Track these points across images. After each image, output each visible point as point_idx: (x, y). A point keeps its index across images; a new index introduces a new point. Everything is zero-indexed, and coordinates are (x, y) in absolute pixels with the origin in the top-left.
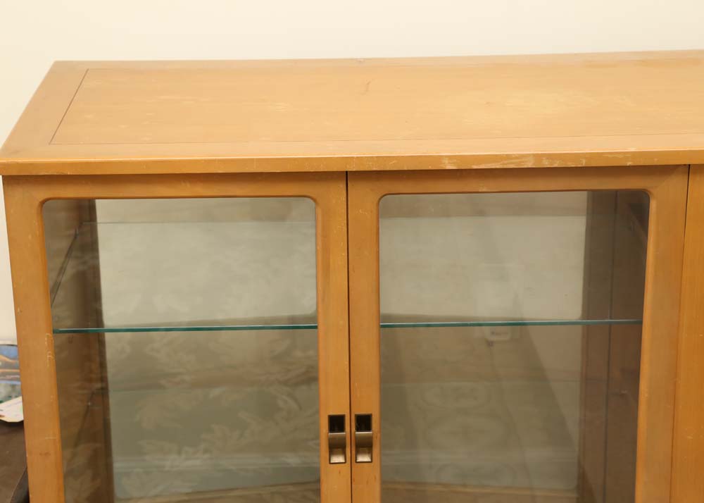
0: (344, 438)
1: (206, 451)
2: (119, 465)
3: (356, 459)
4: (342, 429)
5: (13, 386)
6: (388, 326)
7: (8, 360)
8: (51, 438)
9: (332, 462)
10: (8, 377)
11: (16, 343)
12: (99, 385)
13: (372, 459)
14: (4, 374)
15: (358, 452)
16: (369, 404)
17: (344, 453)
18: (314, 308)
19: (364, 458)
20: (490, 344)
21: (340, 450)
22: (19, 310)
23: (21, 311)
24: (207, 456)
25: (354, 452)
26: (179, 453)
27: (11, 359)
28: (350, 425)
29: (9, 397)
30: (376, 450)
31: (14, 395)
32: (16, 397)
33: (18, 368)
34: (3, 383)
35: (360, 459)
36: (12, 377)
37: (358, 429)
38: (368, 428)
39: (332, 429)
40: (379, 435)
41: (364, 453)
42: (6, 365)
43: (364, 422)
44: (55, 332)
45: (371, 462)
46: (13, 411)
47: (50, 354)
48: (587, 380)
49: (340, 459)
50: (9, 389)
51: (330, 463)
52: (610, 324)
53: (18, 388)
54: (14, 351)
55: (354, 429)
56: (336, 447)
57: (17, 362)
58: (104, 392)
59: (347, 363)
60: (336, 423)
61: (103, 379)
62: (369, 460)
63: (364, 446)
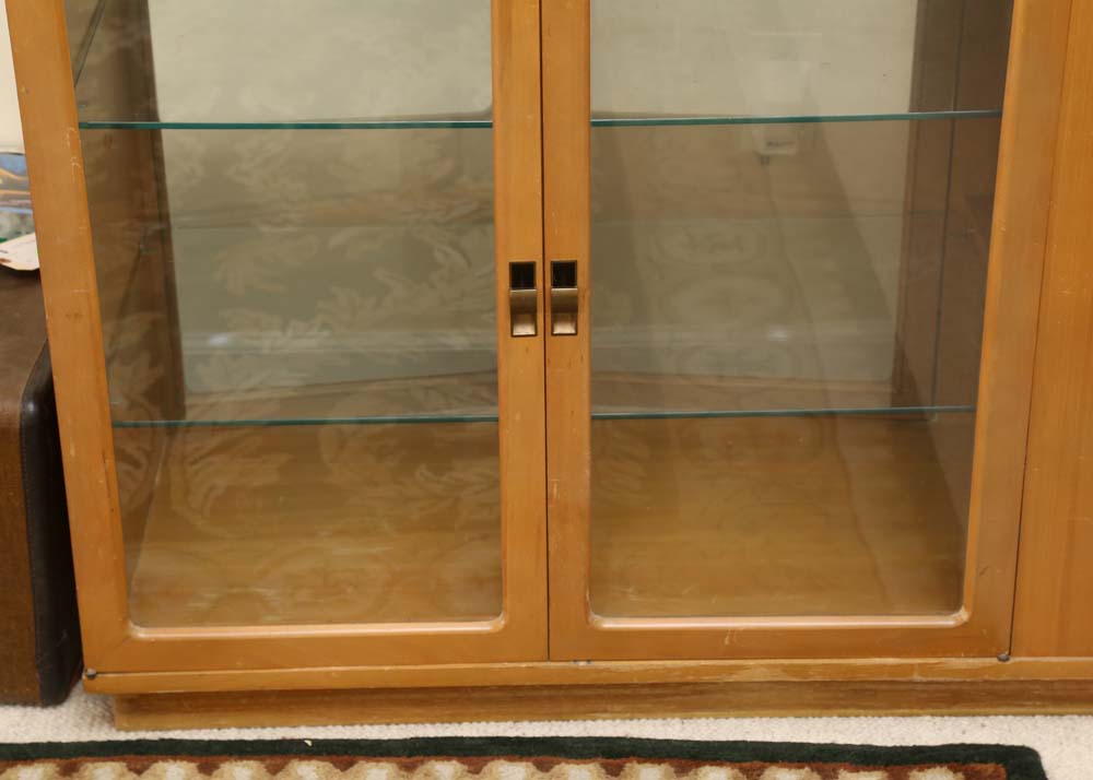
0: (534, 299)
1: (325, 326)
2: (189, 343)
3: (553, 330)
4: (530, 284)
5: (23, 217)
6: (602, 125)
7: (12, 176)
8: (82, 291)
9: (515, 334)
10: (14, 202)
11: (23, 151)
12: (157, 226)
13: (576, 329)
14: (7, 198)
15: (555, 321)
16: (573, 246)
17: (534, 321)
18: (489, 102)
19: (564, 329)
20: (765, 161)
21: (528, 316)
22: (23, 89)
23: (27, 91)
24: (326, 333)
25: (549, 319)
26: (283, 328)
27: (17, 174)
28: (542, 277)
29: (17, 234)
30: (583, 316)
31: (23, 230)
32: (28, 233)
33: (28, 190)
34: (7, 211)
35: (559, 329)
36: (19, 202)
37: (555, 285)
38: (571, 282)
39: (515, 283)
40: (588, 294)
41: (564, 320)
42: (9, 184)
43: (564, 273)
44: (81, 126)
45: (576, 334)
46: (22, 254)
47: (74, 161)
48: (913, 214)
49: (529, 330)
50: (17, 221)
51: (513, 336)
52: (953, 118)
53: (30, 220)
54: (21, 163)
55: (548, 284)
56: (521, 311)
57: (26, 179)
58: (164, 238)
59: (539, 181)
60: (522, 274)
61: (164, 217)
62: (573, 332)
63: (566, 310)
